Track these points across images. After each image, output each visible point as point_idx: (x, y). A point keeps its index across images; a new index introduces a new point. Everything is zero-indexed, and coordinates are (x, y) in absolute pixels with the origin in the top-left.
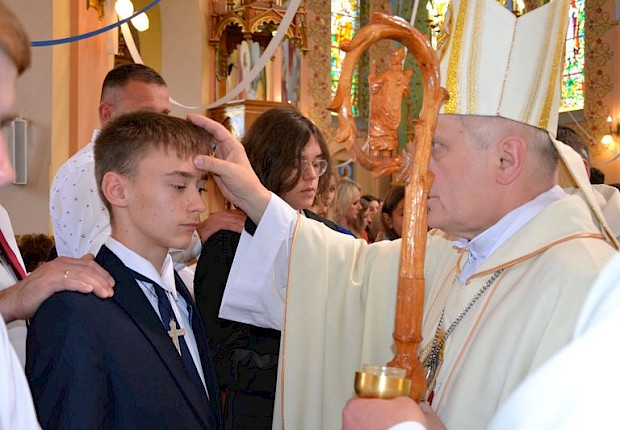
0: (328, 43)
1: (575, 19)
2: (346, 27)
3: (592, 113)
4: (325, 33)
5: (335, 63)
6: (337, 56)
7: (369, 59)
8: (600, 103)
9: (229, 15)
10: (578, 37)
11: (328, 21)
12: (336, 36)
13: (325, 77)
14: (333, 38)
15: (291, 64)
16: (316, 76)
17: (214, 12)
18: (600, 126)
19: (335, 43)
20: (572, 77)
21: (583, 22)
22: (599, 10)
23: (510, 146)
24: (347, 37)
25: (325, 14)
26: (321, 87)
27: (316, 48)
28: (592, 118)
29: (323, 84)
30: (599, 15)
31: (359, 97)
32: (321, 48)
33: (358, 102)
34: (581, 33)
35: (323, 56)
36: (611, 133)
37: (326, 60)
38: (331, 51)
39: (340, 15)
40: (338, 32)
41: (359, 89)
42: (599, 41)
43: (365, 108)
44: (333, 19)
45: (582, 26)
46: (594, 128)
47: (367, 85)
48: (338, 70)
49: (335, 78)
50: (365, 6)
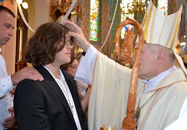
0: (89, 18)
1: (165, 13)
2: (95, 13)
4: (88, 15)
5: (91, 24)
6: (92, 22)
7: (102, 23)
9: (57, 6)
11: (89, 11)
12: (92, 16)
13: (88, 28)
14: (91, 16)
16: (85, 28)
17: (52, 6)
19: (91, 18)
21: (167, 13)
23: (161, 53)
24: (95, 16)
25: (89, 9)
26: (87, 31)
27: (86, 19)
29: (87, 30)
30: (172, 11)
31: (98, 35)
32: (87, 19)
33: (98, 36)
35: (88, 22)
37: (88, 23)
38: (90, 21)
39: (93, 10)
40: (92, 15)
41: (99, 32)
43: (100, 38)
44: (91, 10)
47: (101, 31)
48: (92, 26)
49: (91, 29)
50: (101, 7)
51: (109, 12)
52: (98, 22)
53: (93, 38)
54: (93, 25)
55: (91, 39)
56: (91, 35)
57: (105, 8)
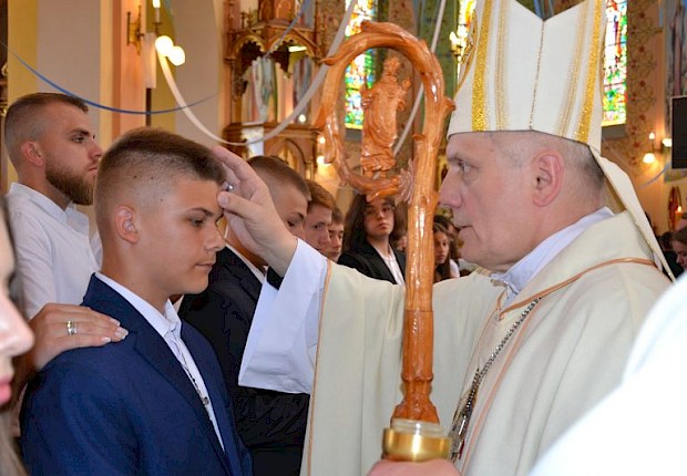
1: (617, 23)
3: (635, 128)
5: (349, 69)
8: (643, 118)
9: (246, 33)
10: (620, 43)
15: (302, 71)
18: (643, 143)
20: (614, 88)
21: (625, 26)
22: (642, 15)
23: (546, 163)
25: (339, 14)
28: (633, 134)
30: (642, 20)
34: (623, 39)
36: (653, 151)
39: (356, 14)
40: (353, 34)
42: (642, 49)
45: (624, 31)
46: (637, 145)
48: (353, 76)
49: (350, 85)
50: (384, 4)
51: (413, 20)
52: (372, 60)
53: (357, 118)
54: (355, 72)
55: (351, 122)
56: (350, 108)
57: (398, 6)
